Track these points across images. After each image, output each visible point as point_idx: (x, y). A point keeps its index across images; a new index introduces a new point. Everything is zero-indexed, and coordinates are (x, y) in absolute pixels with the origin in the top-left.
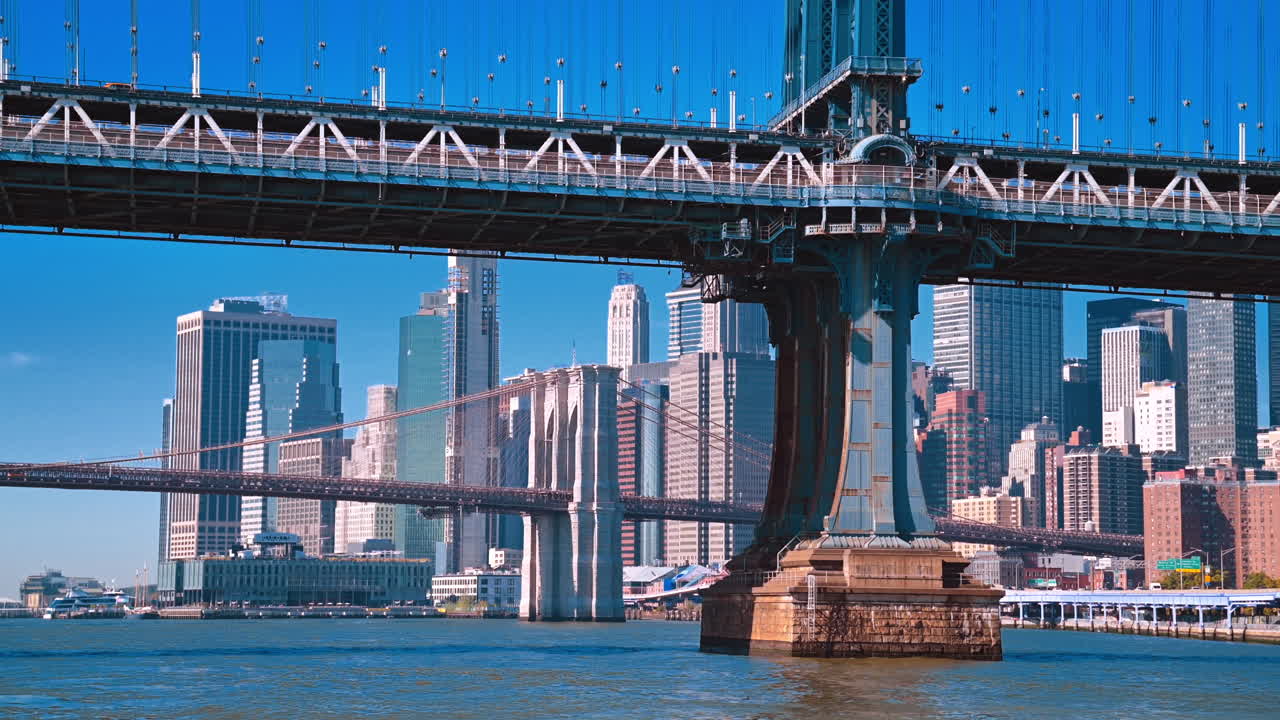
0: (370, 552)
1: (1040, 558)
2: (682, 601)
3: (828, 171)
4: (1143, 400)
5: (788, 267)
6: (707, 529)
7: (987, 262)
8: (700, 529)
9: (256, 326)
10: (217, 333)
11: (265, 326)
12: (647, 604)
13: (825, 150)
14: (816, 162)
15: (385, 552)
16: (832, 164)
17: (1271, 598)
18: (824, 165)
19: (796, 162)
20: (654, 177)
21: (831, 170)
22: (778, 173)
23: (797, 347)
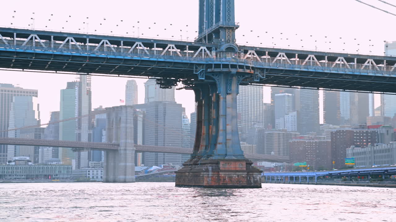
0: (52, 162)
1: (258, 163)
2: (151, 177)
3: (214, 53)
4: (287, 116)
5: (202, 80)
6: (157, 155)
7: (258, 79)
8: (156, 155)
9: (12, 91)
10: (5, 94)
11: (15, 92)
12: (140, 178)
13: (213, 48)
14: (211, 51)
15: (57, 163)
16: (215, 52)
17: (328, 173)
18: (213, 52)
19: (205, 51)
20: (166, 55)
21: (215, 53)
22: (200, 54)
23: (203, 103)
